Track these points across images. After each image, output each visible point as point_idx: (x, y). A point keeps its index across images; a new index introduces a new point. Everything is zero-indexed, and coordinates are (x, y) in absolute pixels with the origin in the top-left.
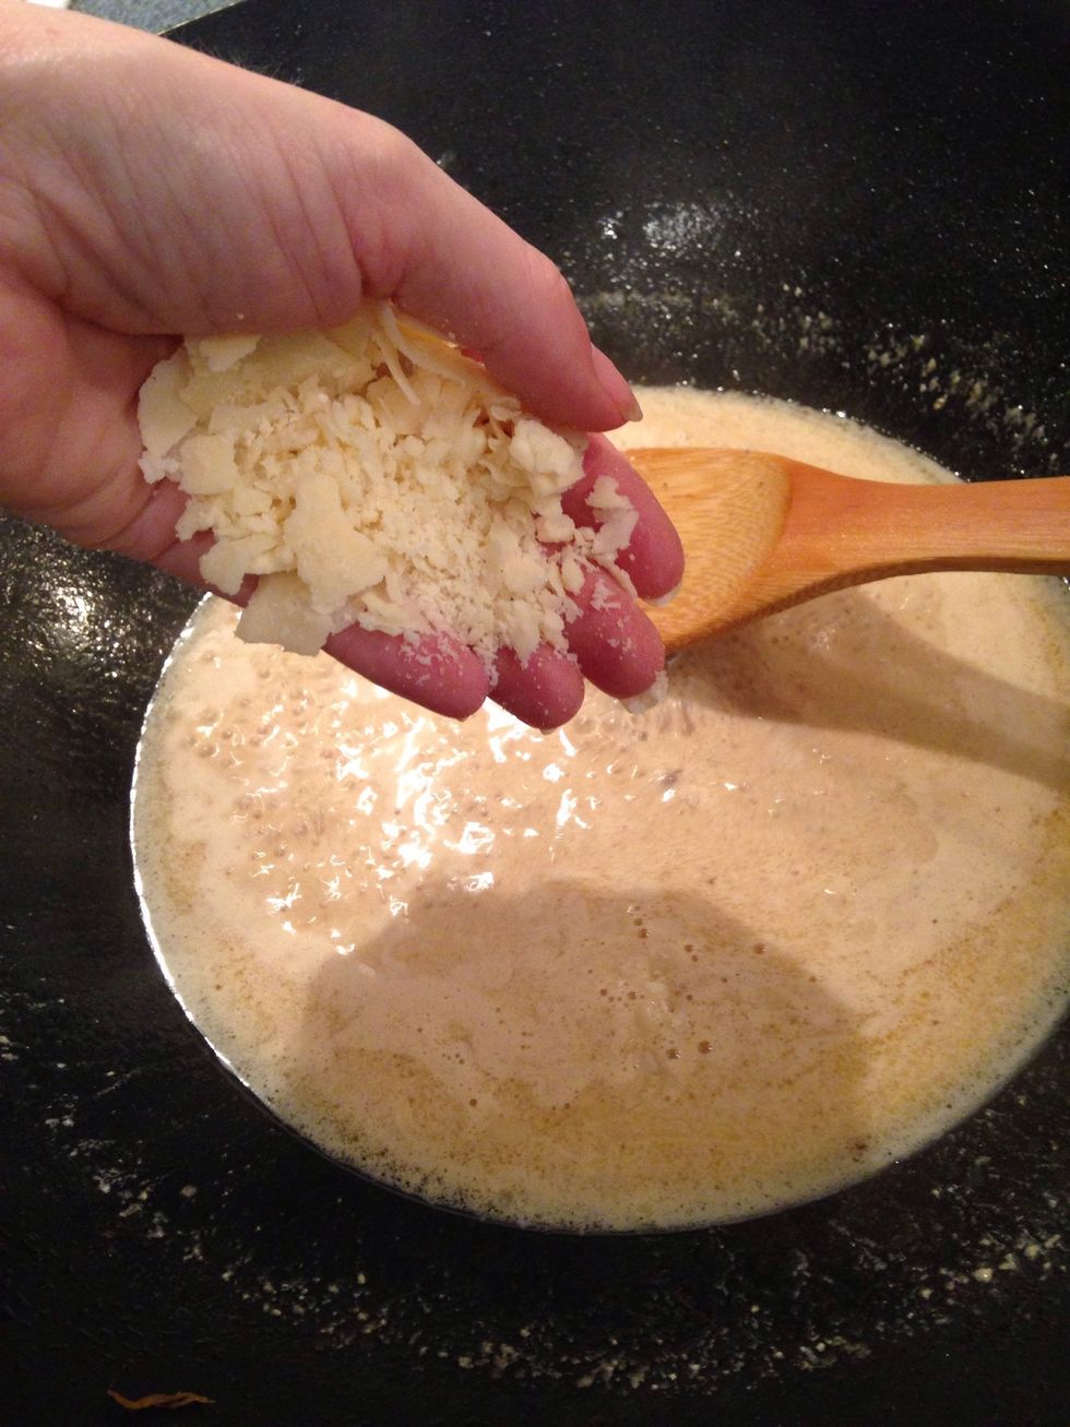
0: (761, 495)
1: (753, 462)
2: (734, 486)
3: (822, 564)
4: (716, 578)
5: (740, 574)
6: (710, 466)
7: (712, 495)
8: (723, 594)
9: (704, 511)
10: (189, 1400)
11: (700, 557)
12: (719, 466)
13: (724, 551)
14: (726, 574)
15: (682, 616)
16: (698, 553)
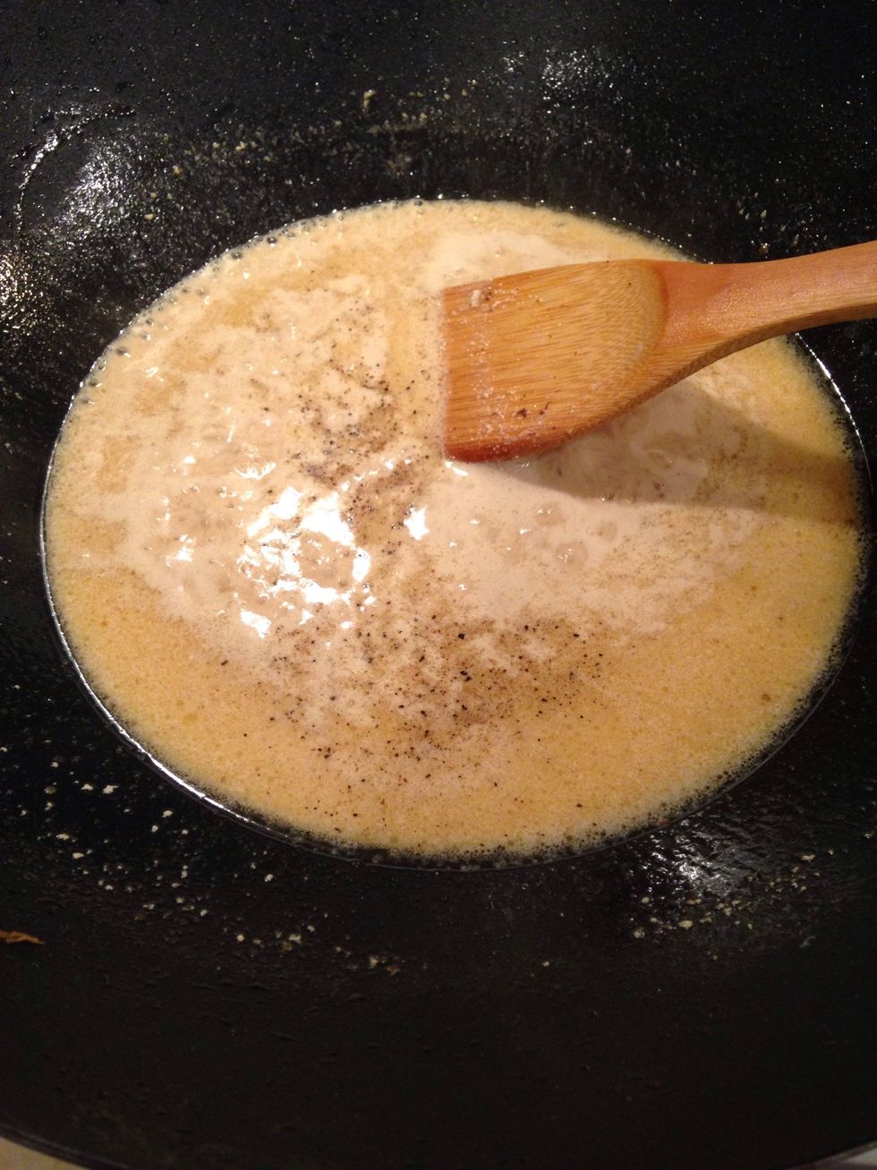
0: (633, 293)
1: (616, 269)
2: (603, 291)
3: (710, 335)
4: (610, 366)
5: (633, 358)
6: (577, 279)
7: (583, 302)
8: (622, 377)
9: (581, 316)
10: (21, 939)
11: (590, 353)
12: (585, 277)
13: (609, 343)
14: (618, 361)
15: (588, 401)
16: (585, 349)
